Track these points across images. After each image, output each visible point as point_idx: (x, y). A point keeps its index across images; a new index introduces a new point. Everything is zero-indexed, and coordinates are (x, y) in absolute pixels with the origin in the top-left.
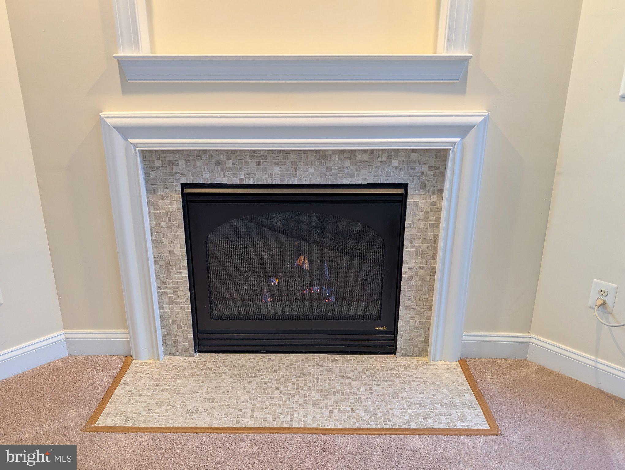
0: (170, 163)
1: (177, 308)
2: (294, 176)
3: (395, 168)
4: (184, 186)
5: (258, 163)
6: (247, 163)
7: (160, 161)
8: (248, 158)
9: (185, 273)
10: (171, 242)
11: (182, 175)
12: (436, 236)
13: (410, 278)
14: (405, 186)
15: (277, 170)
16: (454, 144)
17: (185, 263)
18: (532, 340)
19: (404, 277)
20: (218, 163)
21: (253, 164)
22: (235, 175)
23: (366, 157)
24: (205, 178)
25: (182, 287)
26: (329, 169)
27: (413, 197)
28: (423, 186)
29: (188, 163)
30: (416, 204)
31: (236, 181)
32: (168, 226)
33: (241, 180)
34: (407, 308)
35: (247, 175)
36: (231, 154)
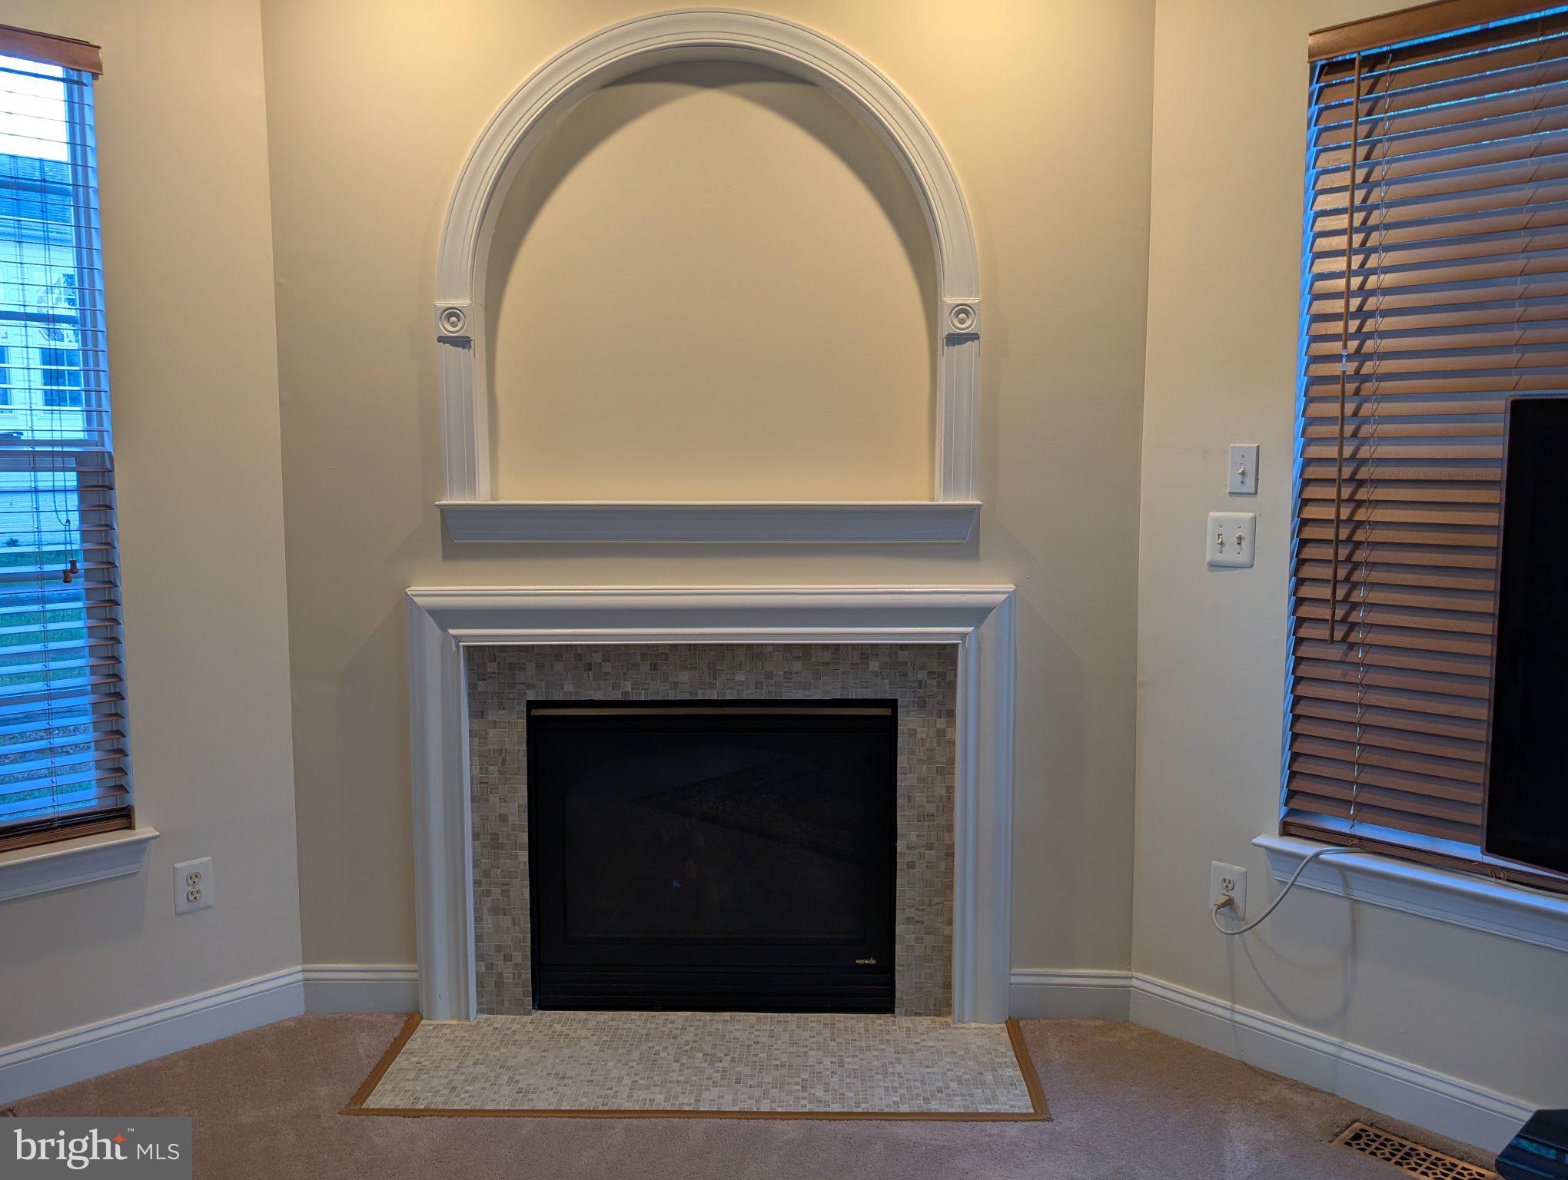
0: (512, 667)
1: (505, 921)
2: (712, 686)
3: (876, 674)
4: (531, 705)
5: (654, 667)
6: (636, 665)
7: (495, 665)
8: (638, 658)
9: (524, 856)
10: (503, 800)
11: (530, 686)
12: (950, 789)
13: (911, 865)
14: (892, 704)
15: (684, 677)
16: (964, 636)
17: (524, 837)
18: (1135, 982)
19: (901, 862)
20: (589, 667)
21: (645, 668)
22: (615, 687)
23: (827, 657)
24: (568, 690)
25: (516, 882)
26: (769, 676)
27: (908, 722)
28: (922, 705)
29: (540, 667)
30: (912, 733)
31: (616, 695)
32: (500, 772)
33: (626, 693)
34: (909, 920)
35: (635, 685)
36: (611, 652)
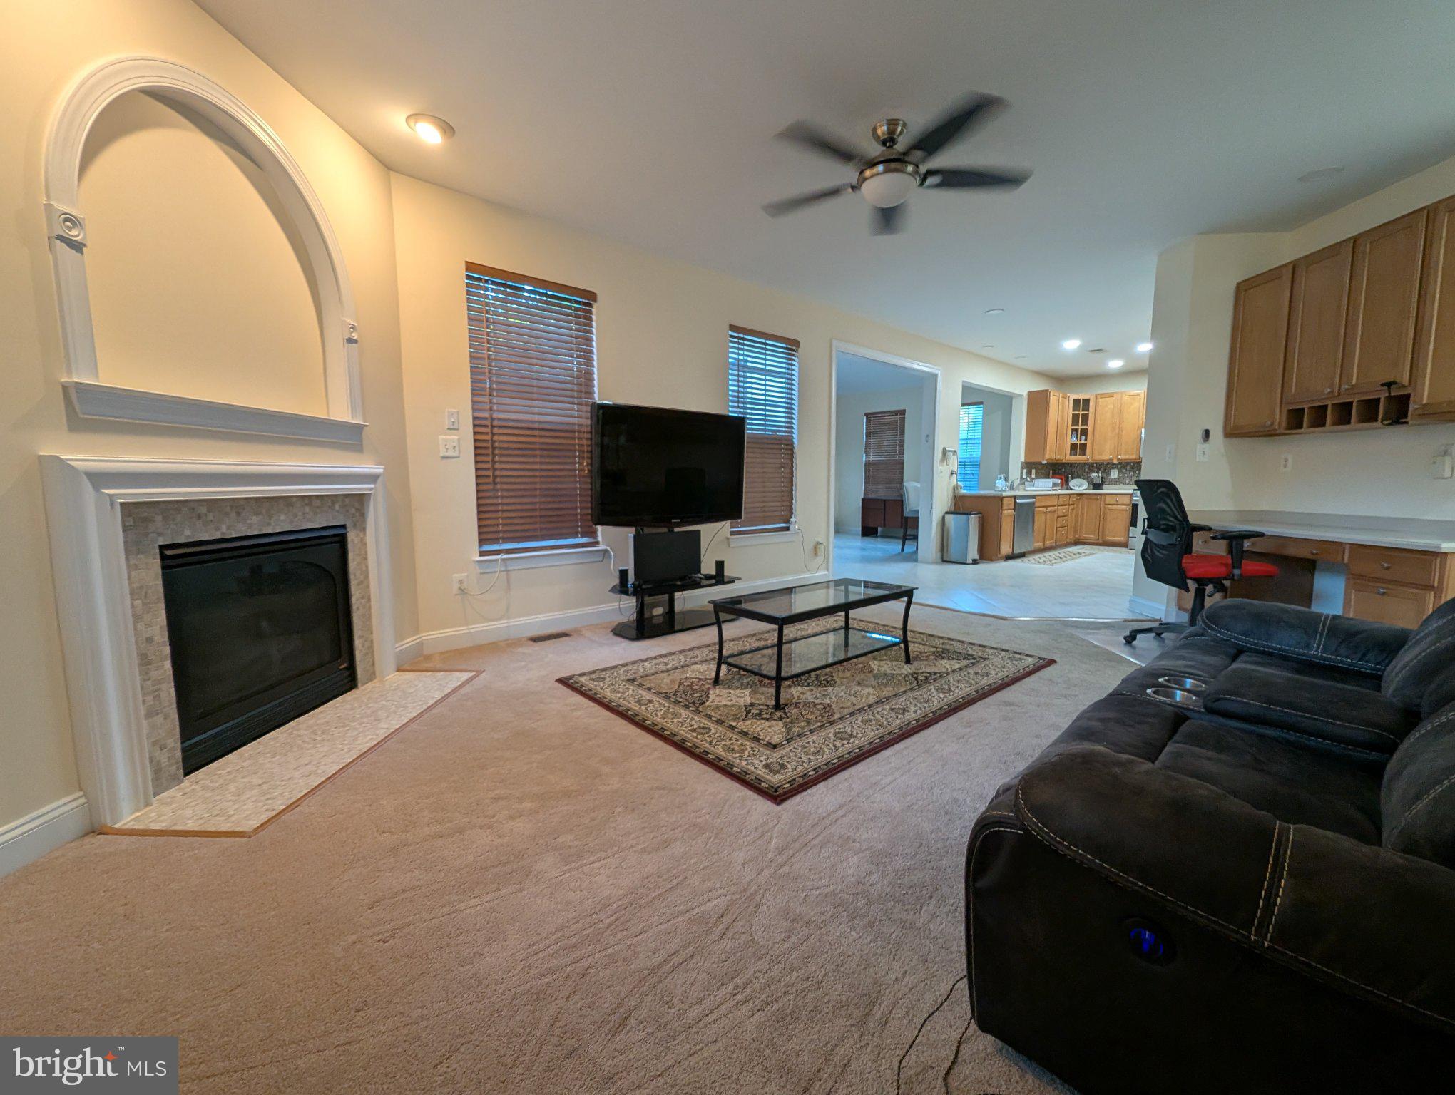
0: (145, 520)
1: (159, 719)
2: (269, 524)
3: (338, 511)
4: (162, 548)
5: (238, 514)
6: (227, 514)
7: (131, 519)
8: (228, 509)
9: (168, 664)
10: (148, 625)
11: (160, 534)
12: (367, 567)
13: (358, 609)
14: (344, 526)
15: (255, 519)
16: (371, 489)
17: (167, 650)
18: (424, 638)
19: (354, 608)
20: (199, 517)
21: (233, 515)
22: (217, 529)
23: (318, 503)
24: (187, 535)
25: (164, 686)
26: (296, 516)
27: (352, 537)
28: (355, 526)
29: (165, 519)
30: (352, 540)
31: (218, 536)
32: (144, 604)
33: (223, 533)
34: (360, 637)
35: (228, 528)
36: (212, 504)
